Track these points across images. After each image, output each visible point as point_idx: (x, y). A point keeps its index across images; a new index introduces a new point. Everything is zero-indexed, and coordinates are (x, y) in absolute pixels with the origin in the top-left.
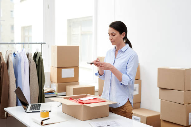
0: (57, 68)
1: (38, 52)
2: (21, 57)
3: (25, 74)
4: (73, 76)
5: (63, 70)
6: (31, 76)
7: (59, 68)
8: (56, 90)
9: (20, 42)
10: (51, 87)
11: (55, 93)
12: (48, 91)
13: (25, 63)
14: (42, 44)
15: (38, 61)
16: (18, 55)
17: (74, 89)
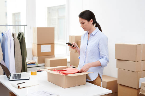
0: (37, 45)
1: (22, 32)
2: (7, 36)
3: (11, 49)
4: (50, 51)
5: (42, 46)
6: (15, 51)
7: (39, 45)
8: (36, 62)
9: (12, 24)
10: (33, 60)
11: (36, 64)
12: (31, 63)
13: (10, 41)
14: (24, 26)
15: (21, 39)
16: (5, 35)
17: (51, 61)
